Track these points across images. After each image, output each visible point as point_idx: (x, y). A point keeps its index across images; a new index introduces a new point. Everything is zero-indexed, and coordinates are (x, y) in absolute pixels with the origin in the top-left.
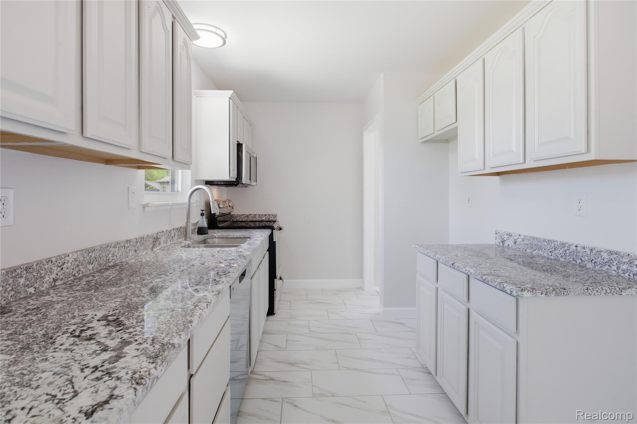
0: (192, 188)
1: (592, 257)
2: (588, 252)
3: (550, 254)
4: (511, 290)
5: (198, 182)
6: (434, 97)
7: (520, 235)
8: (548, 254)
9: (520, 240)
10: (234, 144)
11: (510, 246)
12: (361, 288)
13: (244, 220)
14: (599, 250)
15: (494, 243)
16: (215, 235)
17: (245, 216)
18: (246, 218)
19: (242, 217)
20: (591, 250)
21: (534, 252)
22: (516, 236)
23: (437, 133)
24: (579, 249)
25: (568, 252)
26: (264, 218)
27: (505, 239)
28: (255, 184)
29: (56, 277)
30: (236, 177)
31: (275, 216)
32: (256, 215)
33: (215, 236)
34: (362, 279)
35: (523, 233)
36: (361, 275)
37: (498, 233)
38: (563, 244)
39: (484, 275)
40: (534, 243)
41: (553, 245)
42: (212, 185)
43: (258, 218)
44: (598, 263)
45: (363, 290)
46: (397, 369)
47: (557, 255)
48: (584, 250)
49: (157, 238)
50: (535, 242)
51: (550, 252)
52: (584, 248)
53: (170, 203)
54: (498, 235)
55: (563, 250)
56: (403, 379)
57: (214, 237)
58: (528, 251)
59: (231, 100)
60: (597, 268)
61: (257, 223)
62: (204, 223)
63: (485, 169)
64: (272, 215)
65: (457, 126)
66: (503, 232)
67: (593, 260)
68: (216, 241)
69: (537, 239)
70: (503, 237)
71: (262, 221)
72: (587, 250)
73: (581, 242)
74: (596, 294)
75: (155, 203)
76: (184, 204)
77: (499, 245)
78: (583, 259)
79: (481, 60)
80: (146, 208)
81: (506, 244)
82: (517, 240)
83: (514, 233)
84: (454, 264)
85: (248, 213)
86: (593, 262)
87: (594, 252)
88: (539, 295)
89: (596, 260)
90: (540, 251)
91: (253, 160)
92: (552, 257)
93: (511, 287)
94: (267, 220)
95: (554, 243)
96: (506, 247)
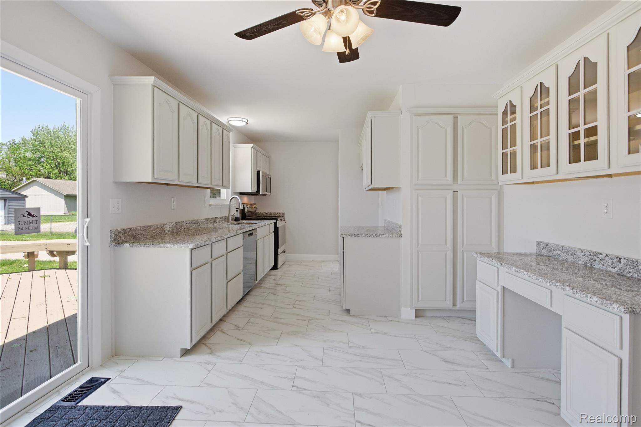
0: (232, 196)
5: (235, 193)
10: (255, 172)
17: (265, 213)
18: (265, 215)
26: (277, 215)
28: (269, 194)
30: (256, 190)
33: (244, 222)
42: (243, 195)
49: (215, 219)
53: (221, 204)
59: (253, 149)
62: (238, 215)
64: (282, 213)
75: (215, 204)
76: (227, 205)
80: (211, 206)
85: (267, 212)
91: (268, 180)
94: (279, 216)
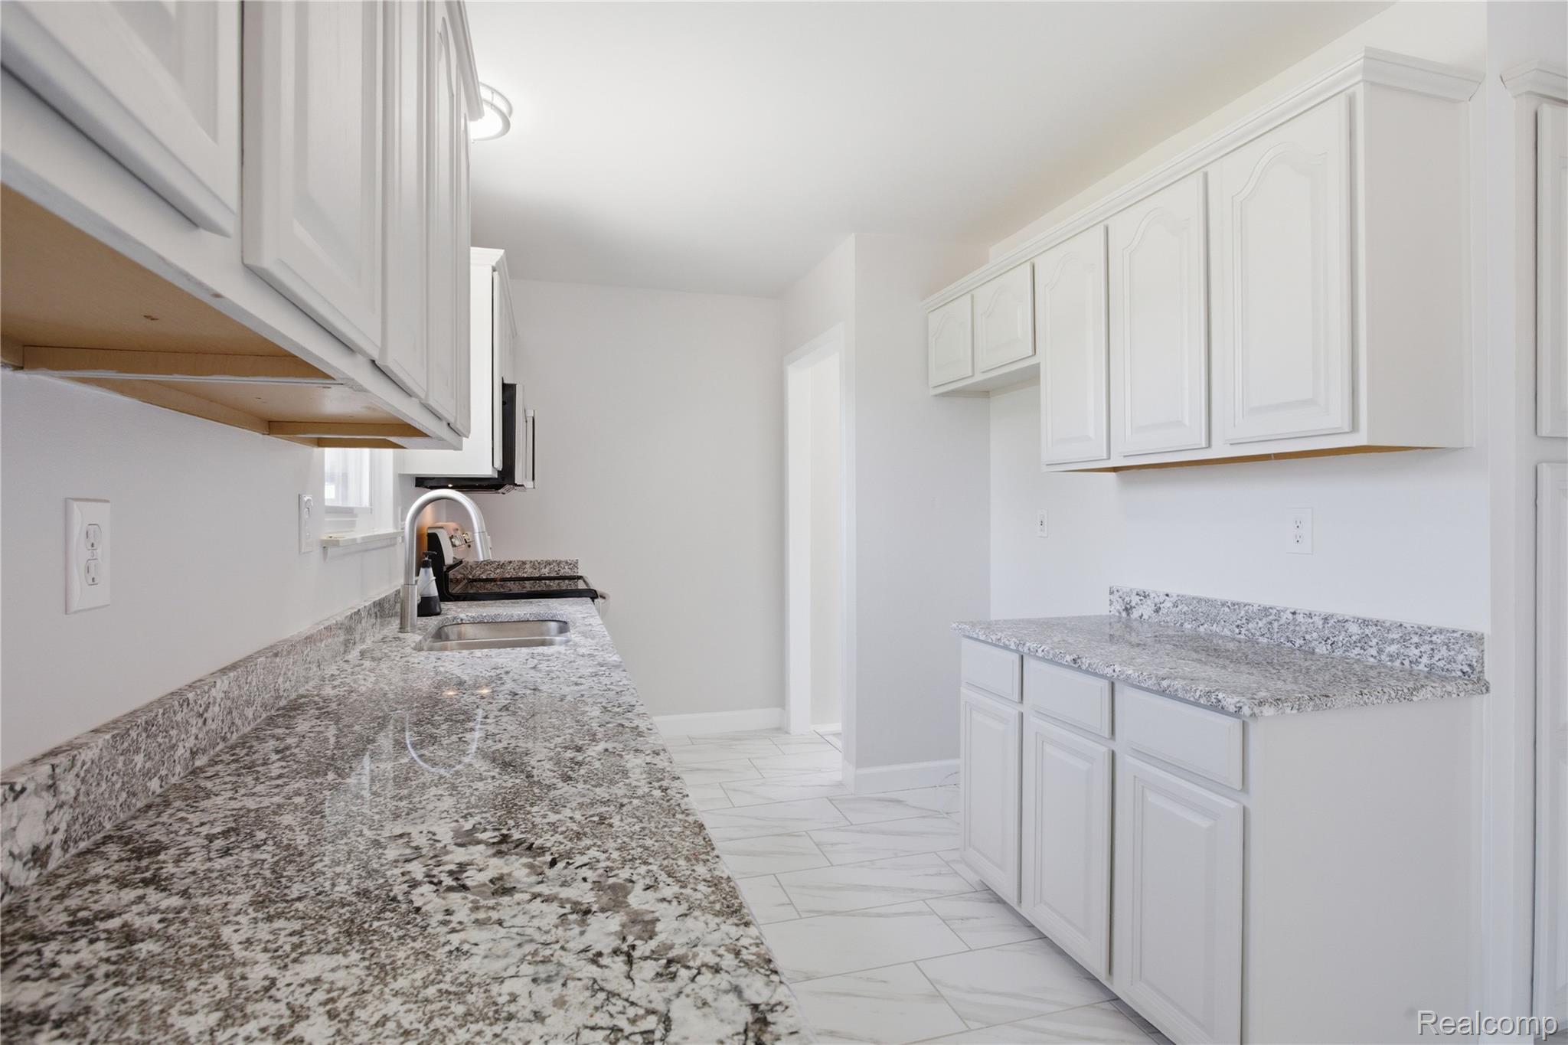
1: (1326, 632)
2: (1320, 623)
3: (1237, 631)
4: (1238, 705)
6: (972, 296)
7: (1167, 595)
8: (1232, 631)
9: (1168, 604)
10: (499, 385)
11: (1145, 617)
12: (781, 729)
13: (492, 576)
14: (1341, 619)
15: (1108, 613)
16: (462, 616)
17: (495, 565)
18: (498, 571)
19: (488, 568)
20: (1326, 620)
21: (1202, 629)
22: (1158, 596)
23: (979, 378)
24: (1300, 618)
25: (1276, 625)
26: (545, 572)
27: (1133, 604)
28: (530, 484)
29: (195, 745)
30: (500, 468)
31: (574, 565)
32: (524, 563)
33: (462, 620)
34: (784, 709)
35: (1175, 591)
36: (780, 698)
37: (1115, 592)
38: (1266, 609)
39: (1163, 679)
40: (1200, 610)
41: (1243, 613)
43: (529, 572)
44: (1340, 644)
45: (787, 733)
46: (923, 900)
47: (1253, 631)
48: (1311, 621)
49: (350, 627)
50: (1203, 608)
51: (1238, 626)
52: (1310, 616)
54: (1116, 596)
55: (1265, 621)
56: (944, 921)
57: (459, 621)
58: (1187, 626)
59: (495, 271)
60: (1338, 653)
61: (528, 584)
62: (431, 586)
63: (1109, 458)
64: (567, 563)
65: (1039, 364)
66: (1128, 590)
67: (1328, 638)
68: (469, 631)
69: (1207, 601)
70: (1127, 599)
71: (540, 579)
72: (1316, 619)
73: (1303, 605)
74: (1375, 702)
77: (1120, 617)
78: (1308, 637)
79: (1101, 229)
80: (331, 551)
81: (1135, 614)
82: (1161, 606)
83: (1154, 592)
84: (1079, 661)
86: (1330, 642)
87: (1331, 622)
88: (1288, 710)
89: (1335, 639)
90: (1215, 625)
92: (1242, 637)
93: (1237, 699)
94: (553, 574)
95: (1247, 608)
96: (1136, 620)
